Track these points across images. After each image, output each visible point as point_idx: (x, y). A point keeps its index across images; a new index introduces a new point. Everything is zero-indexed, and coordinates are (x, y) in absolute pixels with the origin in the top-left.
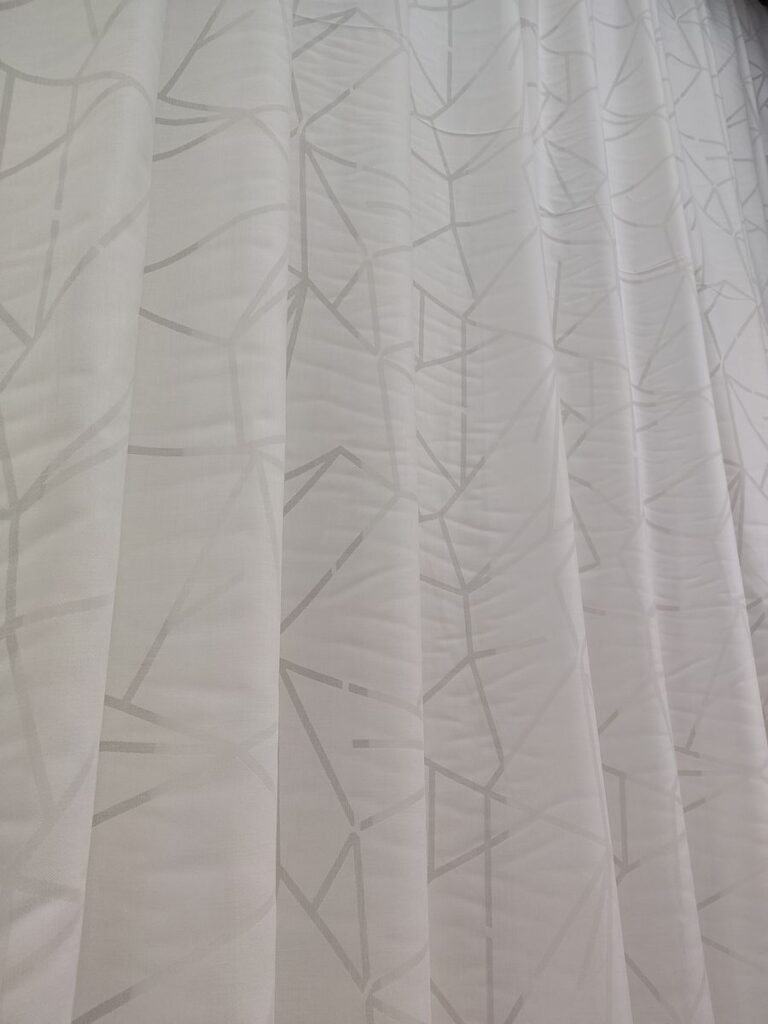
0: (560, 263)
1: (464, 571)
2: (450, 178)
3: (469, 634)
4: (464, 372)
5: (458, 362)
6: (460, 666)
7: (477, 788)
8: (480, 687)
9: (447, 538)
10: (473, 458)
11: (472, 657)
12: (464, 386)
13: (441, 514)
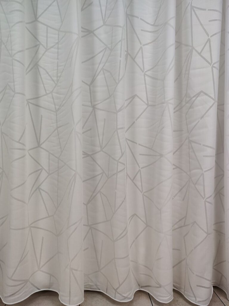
3: (57, 123)
4: (58, 49)
5: (57, 46)
6: (55, 130)
7: (56, 157)
8: (58, 135)
9: (53, 98)
10: (59, 75)
11: (58, 128)
12: (58, 53)
13: (52, 92)
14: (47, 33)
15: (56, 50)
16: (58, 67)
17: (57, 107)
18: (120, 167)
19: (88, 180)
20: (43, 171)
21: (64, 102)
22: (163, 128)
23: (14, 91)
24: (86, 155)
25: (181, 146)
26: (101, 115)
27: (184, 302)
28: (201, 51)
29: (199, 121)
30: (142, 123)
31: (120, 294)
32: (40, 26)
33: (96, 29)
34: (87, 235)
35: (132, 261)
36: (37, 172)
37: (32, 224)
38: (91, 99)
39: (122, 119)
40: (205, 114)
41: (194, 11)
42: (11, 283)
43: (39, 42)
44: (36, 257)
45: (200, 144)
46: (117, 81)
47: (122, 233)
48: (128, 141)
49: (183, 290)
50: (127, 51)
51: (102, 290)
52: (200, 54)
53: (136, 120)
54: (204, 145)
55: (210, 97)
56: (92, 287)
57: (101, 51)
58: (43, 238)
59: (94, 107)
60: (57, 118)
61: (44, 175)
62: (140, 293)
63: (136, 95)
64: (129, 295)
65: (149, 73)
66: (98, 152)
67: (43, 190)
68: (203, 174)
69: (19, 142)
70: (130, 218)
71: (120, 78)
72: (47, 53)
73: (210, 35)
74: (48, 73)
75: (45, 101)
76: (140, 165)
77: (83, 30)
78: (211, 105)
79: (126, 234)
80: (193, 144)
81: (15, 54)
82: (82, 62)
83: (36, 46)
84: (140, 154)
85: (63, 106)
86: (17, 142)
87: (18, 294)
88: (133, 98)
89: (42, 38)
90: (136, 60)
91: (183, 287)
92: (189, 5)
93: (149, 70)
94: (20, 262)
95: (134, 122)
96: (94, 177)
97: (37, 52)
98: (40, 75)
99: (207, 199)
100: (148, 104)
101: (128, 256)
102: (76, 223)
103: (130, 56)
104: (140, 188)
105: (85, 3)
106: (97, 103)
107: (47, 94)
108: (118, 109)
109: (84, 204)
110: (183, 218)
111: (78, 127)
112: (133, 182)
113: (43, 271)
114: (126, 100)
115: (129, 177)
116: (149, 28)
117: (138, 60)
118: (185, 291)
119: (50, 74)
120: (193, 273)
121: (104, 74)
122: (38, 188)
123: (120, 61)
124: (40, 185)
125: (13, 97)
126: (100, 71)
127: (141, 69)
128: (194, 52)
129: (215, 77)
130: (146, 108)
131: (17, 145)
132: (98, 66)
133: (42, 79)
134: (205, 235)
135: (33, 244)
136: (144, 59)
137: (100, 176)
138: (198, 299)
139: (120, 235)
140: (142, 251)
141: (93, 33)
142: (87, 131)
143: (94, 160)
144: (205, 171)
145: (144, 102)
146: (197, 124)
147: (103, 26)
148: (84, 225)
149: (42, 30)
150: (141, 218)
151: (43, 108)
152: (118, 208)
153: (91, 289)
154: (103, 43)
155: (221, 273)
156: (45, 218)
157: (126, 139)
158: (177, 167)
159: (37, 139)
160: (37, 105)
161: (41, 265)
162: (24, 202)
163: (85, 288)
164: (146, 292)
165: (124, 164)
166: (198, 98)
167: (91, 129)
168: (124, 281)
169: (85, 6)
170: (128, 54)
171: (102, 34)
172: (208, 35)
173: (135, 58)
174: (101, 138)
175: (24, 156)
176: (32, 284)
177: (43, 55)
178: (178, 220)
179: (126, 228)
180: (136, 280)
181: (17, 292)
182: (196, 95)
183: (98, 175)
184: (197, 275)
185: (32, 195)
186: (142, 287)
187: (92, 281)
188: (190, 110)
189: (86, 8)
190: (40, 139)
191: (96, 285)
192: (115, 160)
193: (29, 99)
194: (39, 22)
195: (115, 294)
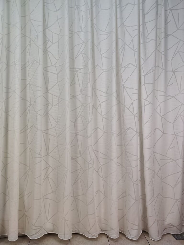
0: (83, 77)
1: (57, 134)
2: (58, 74)
3: (57, 142)
5: (58, 105)
6: (56, 147)
7: (57, 160)
8: (58, 149)
9: (55, 130)
10: (59, 119)
11: (58, 145)
12: (58, 108)
13: (55, 127)
14: (53, 98)
15: (58, 107)
16: (58, 115)
17: (58, 135)
18: (90, 166)
19: (73, 172)
20: (50, 167)
21: (61, 133)
22: (112, 145)
23: (37, 129)
24: (72, 158)
25: (122, 153)
26: (80, 138)
27: (126, 239)
28: (129, 108)
29: (129, 142)
30: (102, 142)
31: (91, 234)
32: (49, 94)
33: (78, 95)
34: (73, 202)
35: (97, 216)
36: (47, 168)
37: (44, 196)
38: (75, 130)
39: (91, 141)
40: (132, 139)
41: (125, 88)
42: (34, 228)
43: (49, 102)
44: (46, 215)
45: (130, 154)
46: (88, 123)
47: (91, 201)
48: (94, 151)
49: (125, 232)
50: (93, 105)
51: (81, 233)
52: (128, 109)
53: (99, 140)
54: (132, 154)
55: (134, 130)
56: (76, 231)
57: (80, 106)
58: (49, 204)
59: (76, 134)
60: (57, 140)
61: (50, 169)
62: (102, 234)
63: (98, 127)
64: (95, 234)
65: (104, 116)
66: (79, 157)
67: (50, 178)
68: (132, 169)
69: (39, 154)
70: (96, 193)
71: (90, 121)
72: (53, 108)
73: (133, 101)
74: (53, 118)
75: (51, 132)
76: (101, 164)
77: (71, 95)
78: (134, 134)
79: (93, 202)
80: (127, 153)
81: (38, 111)
82: (71, 111)
83: (47, 104)
84: (101, 158)
85: (61, 135)
86: (38, 154)
87: (37, 234)
88: (96, 128)
89: (50, 101)
90: (98, 110)
91: (125, 231)
92: (122, 86)
93: (104, 115)
94: (39, 216)
95: (97, 141)
96: (77, 170)
97: (47, 107)
98: (49, 119)
99: (134, 182)
100: (104, 132)
101: (95, 213)
102: (67, 196)
103: (95, 108)
104: (101, 176)
105: (72, 83)
106: (78, 132)
107: (52, 128)
108: (88, 136)
109: (71, 185)
110: (124, 192)
111: (68, 146)
112: (98, 173)
113: (49, 222)
114: (93, 130)
115: (95, 170)
116: (104, 94)
117: (99, 110)
118: (126, 232)
119: (54, 118)
120: (129, 222)
121: (81, 117)
122: (47, 177)
123: (89, 113)
124: (48, 175)
125: (36, 132)
126: (79, 116)
127: (100, 114)
128: (126, 108)
129: (136, 121)
130: (103, 134)
131: (38, 156)
132: (78, 113)
133: (50, 120)
134: (134, 201)
135: (45, 207)
136: (102, 110)
137: (80, 170)
138: (132, 236)
139: (90, 202)
140: (103, 210)
141: (76, 97)
142: (73, 146)
143: (76, 161)
144: (133, 168)
145: (102, 131)
146: (128, 143)
147: (80, 94)
148: (72, 197)
149: (50, 96)
150: (102, 193)
151: (50, 135)
152: (89, 187)
153: (75, 232)
154: (81, 102)
155: (147, 223)
156: (51, 193)
157: (93, 150)
158: (120, 165)
159: (47, 151)
160: (47, 134)
161: (49, 219)
162: (40, 185)
163: (72, 231)
164: (106, 234)
165: (92, 164)
166: (129, 130)
167: (75, 145)
168: (93, 227)
169: (72, 84)
170: (93, 107)
171: (80, 97)
172: (132, 101)
173: (97, 109)
174: (80, 149)
175: (41, 161)
176: (44, 229)
177: (51, 109)
178: (121, 193)
179: (93, 198)
180: (100, 227)
181: (37, 233)
182: (127, 129)
183: (79, 169)
184: (131, 223)
185: (44, 181)
186: (103, 231)
187: (76, 228)
188: (125, 136)
189: (72, 85)
190: (48, 151)
191: (78, 230)
192: (87, 162)
193: (43, 131)
194: (49, 93)
195: (88, 234)
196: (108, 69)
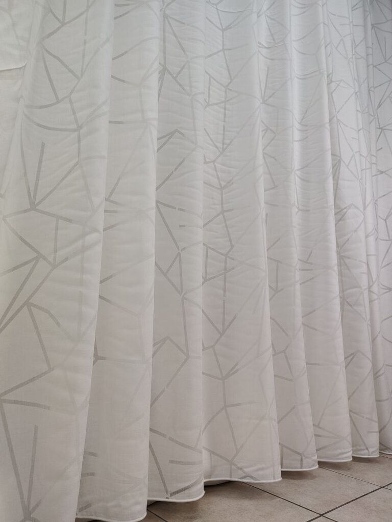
0: (268, 68)
1: (221, 182)
2: (223, 30)
3: (222, 204)
4: (225, 109)
5: (223, 105)
6: (218, 215)
7: (222, 254)
8: (225, 222)
9: (216, 170)
10: (227, 142)
11: (223, 212)
12: (225, 114)
13: (214, 161)
14: (210, 84)
15: (223, 110)
16: (224, 131)
17: (223, 184)
28: (349, 164)
29: (352, 235)
40: (358, 228)
41: (340, 122)
45: (356, 260)
52: (347, 166)
54: (360, 261)
60: (222, 198)
65: (297, 172)
74: (208, 135)
93: (299, 170)
100: (298, 208)
107: (206, 163)
116: (297, 125)
119: (212, 137)
120: (363, 417)
128: (342, 163)
138: (371, 450)
172: (352, 151)
182: (346, 207)
184: (367, 418)
196: (304, 75)
